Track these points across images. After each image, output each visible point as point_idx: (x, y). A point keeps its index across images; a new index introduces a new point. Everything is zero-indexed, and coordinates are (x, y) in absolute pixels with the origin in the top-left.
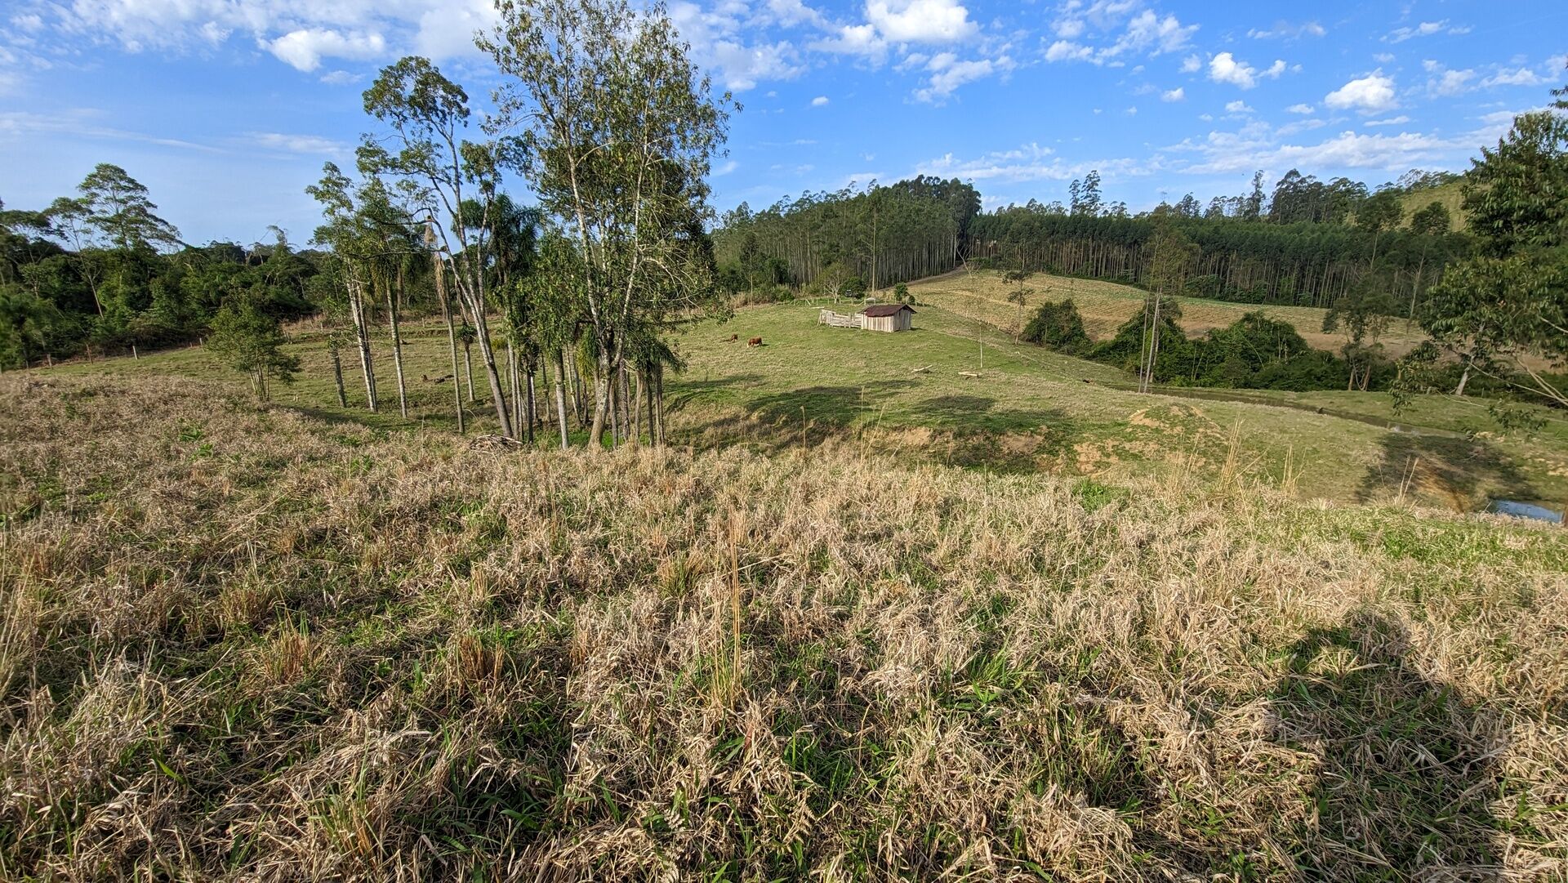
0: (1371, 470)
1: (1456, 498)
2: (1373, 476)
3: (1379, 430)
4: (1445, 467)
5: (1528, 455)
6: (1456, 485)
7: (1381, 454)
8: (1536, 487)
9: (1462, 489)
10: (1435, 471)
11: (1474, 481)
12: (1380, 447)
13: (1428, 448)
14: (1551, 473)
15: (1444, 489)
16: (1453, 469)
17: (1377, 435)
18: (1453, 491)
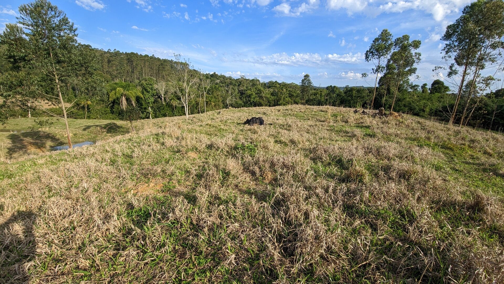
0: (8, 149)
1: (41, 150)
2: (10, 151)
3: (7, 134)
4: (34, 141)
5: (57, 132)
6: (40, 146)
7: (10, 142)
8: (63, 141)
9: (42, 147)
10: (31, 143)
11: (44, 144)
12: (9, 140)
13: (26, 137)
14: (65, 136)
15: (36, 148)
16: (37, 141)
17: (6, 136)
18: (39, 148)
